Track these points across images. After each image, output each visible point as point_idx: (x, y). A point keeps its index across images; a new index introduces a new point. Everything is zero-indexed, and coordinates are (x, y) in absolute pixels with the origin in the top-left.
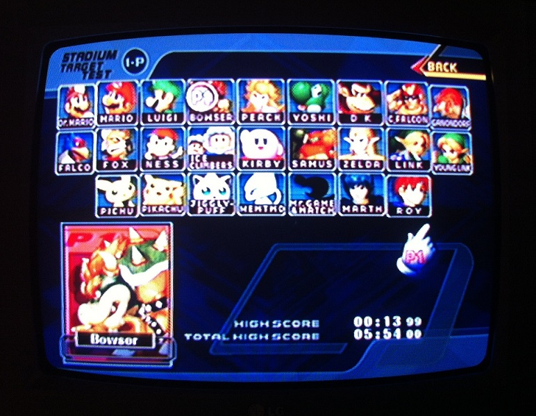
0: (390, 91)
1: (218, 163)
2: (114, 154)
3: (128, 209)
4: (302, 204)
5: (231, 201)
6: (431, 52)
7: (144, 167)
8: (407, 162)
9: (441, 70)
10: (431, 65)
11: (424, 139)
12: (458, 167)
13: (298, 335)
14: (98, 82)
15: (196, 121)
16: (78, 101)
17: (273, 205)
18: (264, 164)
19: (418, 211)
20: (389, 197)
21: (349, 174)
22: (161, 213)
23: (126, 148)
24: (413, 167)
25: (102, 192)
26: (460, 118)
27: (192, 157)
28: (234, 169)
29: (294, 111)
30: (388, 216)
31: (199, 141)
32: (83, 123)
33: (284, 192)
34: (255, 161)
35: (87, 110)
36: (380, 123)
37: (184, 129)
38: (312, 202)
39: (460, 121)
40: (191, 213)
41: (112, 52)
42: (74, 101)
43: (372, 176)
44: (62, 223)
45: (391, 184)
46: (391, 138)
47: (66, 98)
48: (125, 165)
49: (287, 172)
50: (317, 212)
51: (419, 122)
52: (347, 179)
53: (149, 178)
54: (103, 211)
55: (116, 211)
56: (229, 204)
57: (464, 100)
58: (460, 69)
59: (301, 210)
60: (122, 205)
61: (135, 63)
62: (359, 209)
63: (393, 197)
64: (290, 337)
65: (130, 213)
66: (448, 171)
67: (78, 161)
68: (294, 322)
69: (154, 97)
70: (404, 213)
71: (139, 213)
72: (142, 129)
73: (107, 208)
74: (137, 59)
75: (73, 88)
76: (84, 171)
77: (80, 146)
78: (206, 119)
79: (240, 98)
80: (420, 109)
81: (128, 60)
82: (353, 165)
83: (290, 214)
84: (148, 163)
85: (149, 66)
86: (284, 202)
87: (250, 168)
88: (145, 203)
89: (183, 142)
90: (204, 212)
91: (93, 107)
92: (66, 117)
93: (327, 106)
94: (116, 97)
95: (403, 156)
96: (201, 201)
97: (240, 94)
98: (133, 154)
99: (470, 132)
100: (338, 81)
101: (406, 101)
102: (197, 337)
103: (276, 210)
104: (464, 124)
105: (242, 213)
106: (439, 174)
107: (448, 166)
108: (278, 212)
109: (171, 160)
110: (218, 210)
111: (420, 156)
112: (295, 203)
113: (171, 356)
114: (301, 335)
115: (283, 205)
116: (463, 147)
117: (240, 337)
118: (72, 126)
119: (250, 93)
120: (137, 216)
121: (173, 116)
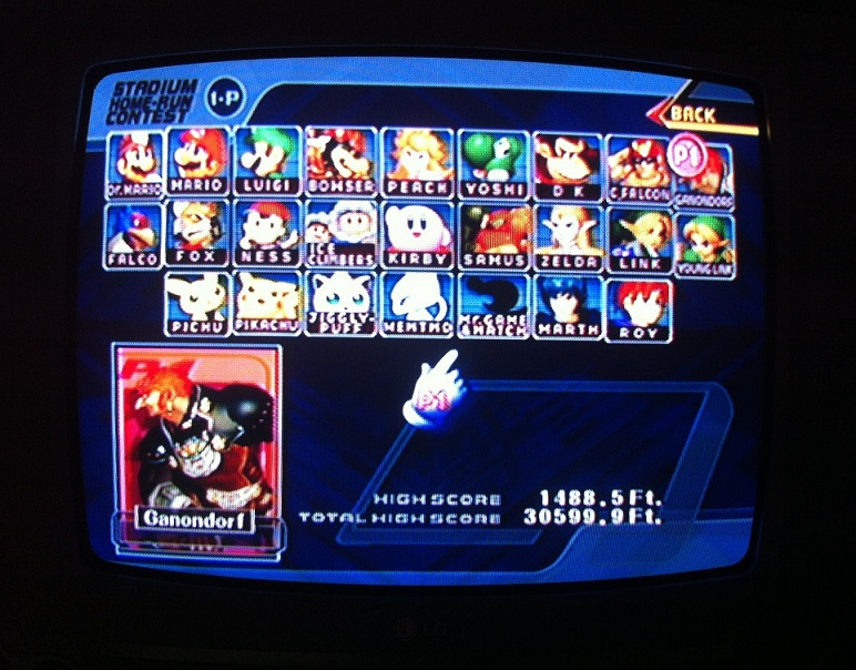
0: (613, 149)
1: (351, 257)
2: (193, 240)
3: (215, 325)
4: (478, 321)
5: (371, 315)
6: (677, 91)
7: (239, 262)
8: (638, 259)
9: (692, 119)
10: (676, 111)
11: (664, 225)
12: (714, 267)
13: (470, 517)
14: (169, 128)
15: (318, 192)
16: (138, 157)
17: (435, 322)
18: (421, 259)
19: (652, 334)
20: (608, 312)
21: (549, 276)
22: (264, 330)
23: (212, 231)
24: (646, 266)
25: (174, 298)
26: (718, 193)
27: (312, 247)
28: (375, 266)
29: (467, 178)
30: (608, 341)
31: (322, 221)
32: (145, 191)
33: (451, 302)
34: (408, 254)
35: (152, 171)
36: (597, 199)
37: (299, 202)
38: (494, 318)
39: (718, 198)
40: (309, 331)
41: (190, 82)
42: (130, 155)
43: (584, 279)
44: (113, 344)
45: (612, 291)
46: (614, 222)
47: (118, 151)
48: (209, 256)
49: (456, 271)
50: (500, 333)
51: (656, 198)
52: (545, 284)
53: (245, 277)
54: (176, 326)
55: (195, 327)
56: (367, 319)
57: (725, 166)
58: (719, 119)
59: (476, 329)
60: (206, 318)
61: (225, 99)
62: (564, 330)
63: (615, 312)
64: (458, 519)
65: (216, 331)
66: (698, 274)
67: (138, 249)
68: (464, 497)
69: (254, 152)
70: (631, 336)
71: (231, 330)
72: (235, 202)
73: (182, 322)
74: (229, 94)
75: (130, 136)
76: (147, 265)
77: (141, 227)
78: (333, 189)
79: (386, 156)
80: (658, 177)
81: (214, 95)
82: (555, 262)
83: (460, 336)
84: (244, 254)
85: (247, 105)
86: (451, 317)
87: (400, 264)
88: (239, 316)
89: (297, 222)
90: (329, 331)
91: (161, 166)
92: (119, 181)
93: (519, 173)
94: (196, 152)
95: (631, 250)
96: (326, 314)
97: (386, 151)
98: (221, 240)
99: (733, 214)
100: (536, 133)
101: (637, 166)
102: (318, 518)
103: (438, 330)
104: (724, 202)
105: (388, 332)
106: (685, 278)
107: (698, 267)
108: (441, 333)
109: (280, 251)
110: (352, 327)
111: (656, 250)
112: (467, 319)
113: (278, 545)
114: (473, 517)
115: (449, 322)
116: (721, 237)
117: (383, 519)
118: (128, 196)
119: (402, 148)
120: (227, 335)
121: (282, 183)
